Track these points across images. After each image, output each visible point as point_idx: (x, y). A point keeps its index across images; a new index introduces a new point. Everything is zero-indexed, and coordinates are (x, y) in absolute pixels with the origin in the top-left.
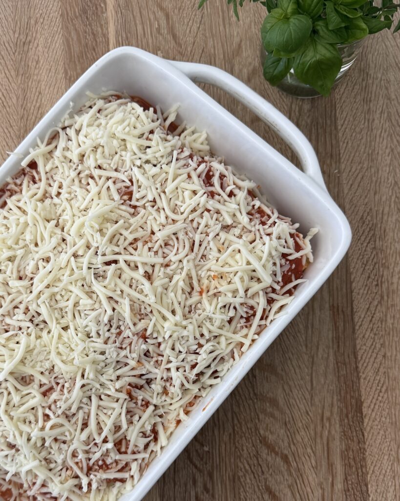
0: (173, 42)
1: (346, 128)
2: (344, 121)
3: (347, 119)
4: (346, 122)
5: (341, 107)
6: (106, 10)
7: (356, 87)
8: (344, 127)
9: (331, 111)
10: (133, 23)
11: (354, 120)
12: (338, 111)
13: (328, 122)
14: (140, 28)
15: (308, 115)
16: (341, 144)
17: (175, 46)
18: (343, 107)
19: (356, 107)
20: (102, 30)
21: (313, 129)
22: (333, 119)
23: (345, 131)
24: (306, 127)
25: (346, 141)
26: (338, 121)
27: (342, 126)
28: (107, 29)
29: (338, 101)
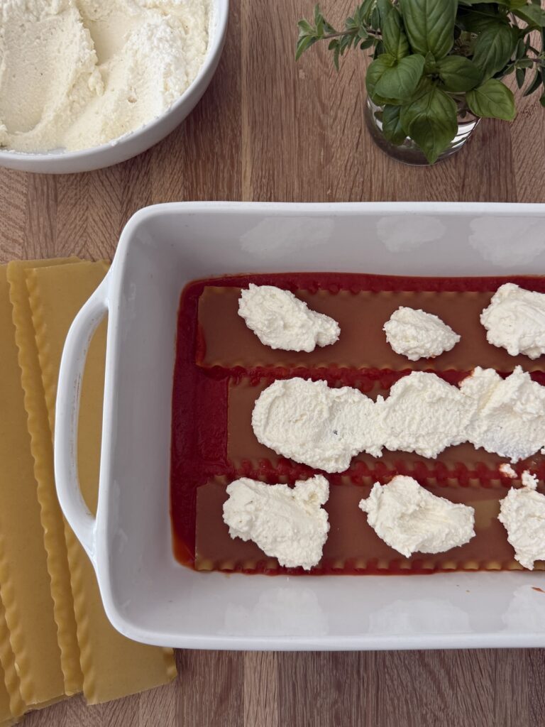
0: (317, 61)
1: (524, 172)
2: (521, 165)
3: (525, 160)
4: (524, 165)
5: (518, 147)
6: (240, 19)
7: (535, 125)
8: (521, 170)
9: (506, 152)
10: (271, 36)
11: (534, 163)
12: (514, 152)
13: (503, 163)
14: (279, 42)
15: (478, 153)
16: (518, 189)
17: (321, 65)
18: (521, 147)
19: (536, 148)
20: (234, 41)
21: (485, 171)
22: (509, 160)
23: (523, 175)
24: (476, 168)
25: (524, 186)
26: (515, 163)
27: (520, 168)
28: (240, 41)
29: (515, 139)
